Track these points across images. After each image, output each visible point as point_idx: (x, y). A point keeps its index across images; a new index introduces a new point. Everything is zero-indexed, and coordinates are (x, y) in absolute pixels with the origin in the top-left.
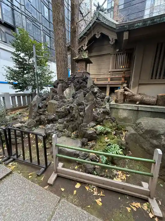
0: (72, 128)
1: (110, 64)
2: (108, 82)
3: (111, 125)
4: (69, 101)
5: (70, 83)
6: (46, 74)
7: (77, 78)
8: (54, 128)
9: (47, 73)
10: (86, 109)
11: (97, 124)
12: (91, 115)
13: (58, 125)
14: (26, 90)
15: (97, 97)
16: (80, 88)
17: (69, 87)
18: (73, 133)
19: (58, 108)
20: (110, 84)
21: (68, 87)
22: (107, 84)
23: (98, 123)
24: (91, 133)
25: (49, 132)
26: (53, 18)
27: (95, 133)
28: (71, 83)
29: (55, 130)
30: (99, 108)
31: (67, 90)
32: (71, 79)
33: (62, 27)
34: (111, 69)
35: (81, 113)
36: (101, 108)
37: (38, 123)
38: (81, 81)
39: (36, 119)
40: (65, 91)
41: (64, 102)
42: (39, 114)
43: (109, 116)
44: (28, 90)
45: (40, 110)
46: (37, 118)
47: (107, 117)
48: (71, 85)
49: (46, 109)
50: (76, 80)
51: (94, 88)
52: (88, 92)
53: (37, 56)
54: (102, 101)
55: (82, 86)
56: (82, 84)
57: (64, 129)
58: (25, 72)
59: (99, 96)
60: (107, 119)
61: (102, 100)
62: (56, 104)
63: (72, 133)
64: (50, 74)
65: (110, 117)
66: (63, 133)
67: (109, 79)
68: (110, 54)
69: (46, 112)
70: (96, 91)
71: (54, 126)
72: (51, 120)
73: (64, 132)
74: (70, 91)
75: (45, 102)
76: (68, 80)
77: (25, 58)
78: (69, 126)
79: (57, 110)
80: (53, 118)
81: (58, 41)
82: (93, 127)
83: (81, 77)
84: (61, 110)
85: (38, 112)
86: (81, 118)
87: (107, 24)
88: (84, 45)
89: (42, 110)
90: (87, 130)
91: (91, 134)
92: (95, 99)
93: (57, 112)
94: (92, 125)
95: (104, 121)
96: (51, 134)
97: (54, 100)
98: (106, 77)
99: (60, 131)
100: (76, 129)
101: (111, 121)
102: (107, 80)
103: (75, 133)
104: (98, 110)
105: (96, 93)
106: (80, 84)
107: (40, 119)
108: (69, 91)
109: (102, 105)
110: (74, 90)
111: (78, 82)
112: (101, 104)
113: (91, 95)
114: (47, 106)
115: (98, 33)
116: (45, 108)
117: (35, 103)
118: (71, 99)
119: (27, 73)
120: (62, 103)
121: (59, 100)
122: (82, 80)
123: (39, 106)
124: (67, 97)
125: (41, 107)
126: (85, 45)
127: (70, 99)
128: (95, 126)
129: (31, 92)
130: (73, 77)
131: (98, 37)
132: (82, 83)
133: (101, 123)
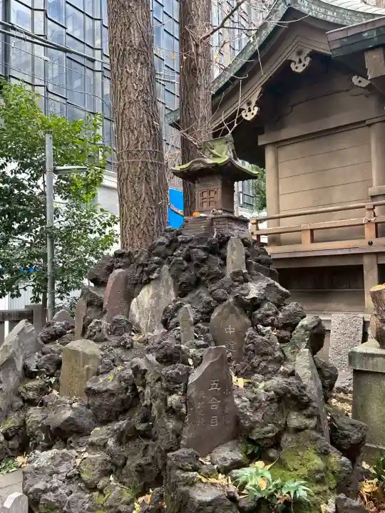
0: (141, 470)
1: (370, 162)
2: (364, 243)
3: (318, 462)
4: (146, 342)
5: (154, 265)
6: (94, 229)
7: (183, 242)
8: (63, 469)
9: (98, 223)
10: (192, 379)
11: (252, 458)
12: (223, 406)
13: (86, 455)
14: (12, 296)
15: (261, 321)
16: (198, 283)
17: (152, 282)
18: (140, 500)
19: (98, 374)
20: (377, 254)
21: (148, 282)
22: (361, 255)
23: (259, 450)
24: (209, 499)
25: (36, 486)
26: (111, 43)
27: (228, 502)
28: (160, 264)
29: (69, 478)
30: (265, 372)
31: (145, 296)
32: (162, 248)
33: (139, 65)
34: (379, 184)
35: (174, 399)
36: (275, 372)
37: (14, 443)
38: (202, 254)
39: (7, 426)
40: (135, 300)
41: (124, 347)
42: (24, 401)
43: (310, 417)
44: (19, 295)
45: (31, 384)
46: (13, 421)
47: (295, 420)
48: (159, 272)
49: (53, 380)
50: (180, 252)
51: (246, 281)
52: (220, 301)
53: (58, 168)
54: (282, 340)
55: (203, 274)
56: (205, 269)
57: (107, 473)
58: (16, 226)
59: (268, 316)
60: (298, 430)
61: (284, 333)
62: (94, 356)
63: (137, 497)
64: (108, 229)
65: (312, 423)
66: (96, 494)
67: (369, 232)
68: (365, 121)
69: (55, 392)
70: (251, 296)
71: (64, 458)
72: (58, 429)
73: (101, 491)
74: (156, 296)
75: (55, 346)
76: (150, 255)
77: (19, 176)
78: (126, 459)
79: (89, 385)
80: (66, 421)
81: (126, 112)
82: (226, 471)
83: (200, 240)
84: (108, 382)
85: (19, 394)
86: (171, 424)
87: (328, 19)
88: (245, 107)
89: (37, 383)
90: (191, 483)
91: (209, 504)
92: (250, 331)
93: (90, 392)
94: (225, 459)
95: (287, 439)
96: (45, 496)
97: (90, 337)
98: (354, 221)
99: (87, 485)
100: (159, 481)
101: (318, 444)
102: (361, 235)
103: (147, 498)
104: (262, 385)
105: (255, 304)
106: (197, 266)
107: (24, 424)
108: (152, 297)
109: (280, 361)
110: (172, 292)
111: (188, 258)
112: (278, 354)
113: (232, 311)
114: (59, 364)
115: (299, 53)
116: (51, 376)
117: (7, 355)
118: (159, 331)
119: (22, 229)
120: (118, 351)
121: (106, 340)
122: (204, 249)
123: (25, 368)
124: (142, 326)
125: (33, 369)
126: (249, 104)
127: (157, 332)
128: (238, 465)
129: (29, 303)
130: (171, 242)
131: (300, 69)
132: (203, 261)
133: (272, 453)
